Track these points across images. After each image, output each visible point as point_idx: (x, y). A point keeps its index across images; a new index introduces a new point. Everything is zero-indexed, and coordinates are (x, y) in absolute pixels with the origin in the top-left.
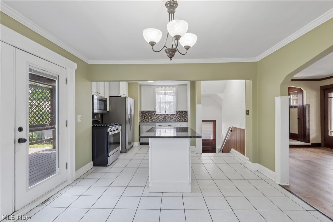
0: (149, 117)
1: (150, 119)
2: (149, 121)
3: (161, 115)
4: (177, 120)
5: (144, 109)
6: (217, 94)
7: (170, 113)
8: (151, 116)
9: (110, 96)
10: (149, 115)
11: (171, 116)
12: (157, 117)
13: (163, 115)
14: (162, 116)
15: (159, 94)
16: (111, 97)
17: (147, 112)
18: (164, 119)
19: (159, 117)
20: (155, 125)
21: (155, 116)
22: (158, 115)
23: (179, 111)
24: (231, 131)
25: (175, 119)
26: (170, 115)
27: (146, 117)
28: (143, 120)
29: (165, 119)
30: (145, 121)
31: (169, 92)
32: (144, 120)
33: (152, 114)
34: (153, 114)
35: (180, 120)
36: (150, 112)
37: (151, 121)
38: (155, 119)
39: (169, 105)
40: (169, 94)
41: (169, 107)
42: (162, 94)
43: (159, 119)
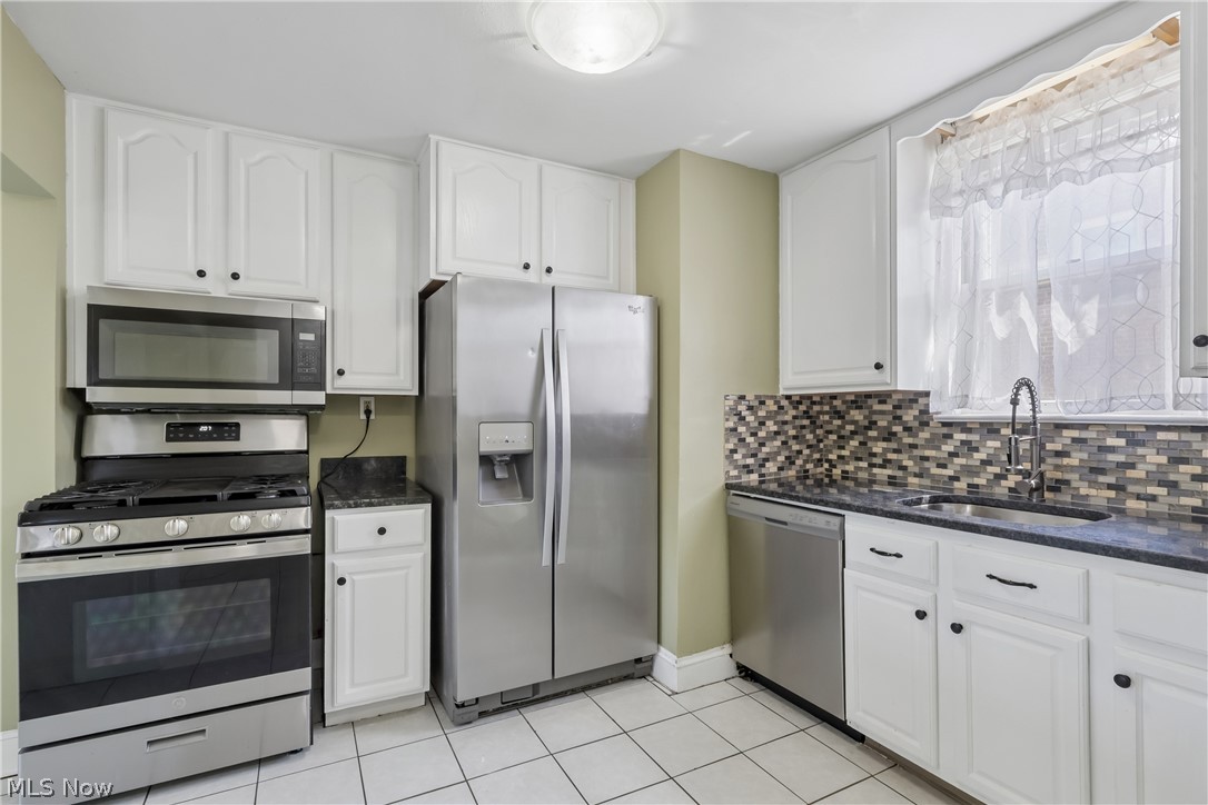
0: (878, 448)
1: (886, 463)
2: (871, 478)
3: (990, 428)
7: (1109, 401)
8: (889, 436)
10: (873, 424)
11: (1133, 441)
12: (948, 447)
15: (956, 202)
16: (427, 300)
17: (860, 400)
19: (971, 448)
20: (840, 534)
21: (933, 443)
22: (964, 426)
26: (1120, 430)
27: (854, 443)
28: (833, 464)
30: (845, 474)
32: (837, 472)
33: (899, 418)
34: (909, 416)
36: (882, 398)
37: (892, 481)
38: (935, 471)
39: (1091, 310)
40: (1085, 164)
41: (1092, 332)
42: (997, 190)
43: (969, 471)
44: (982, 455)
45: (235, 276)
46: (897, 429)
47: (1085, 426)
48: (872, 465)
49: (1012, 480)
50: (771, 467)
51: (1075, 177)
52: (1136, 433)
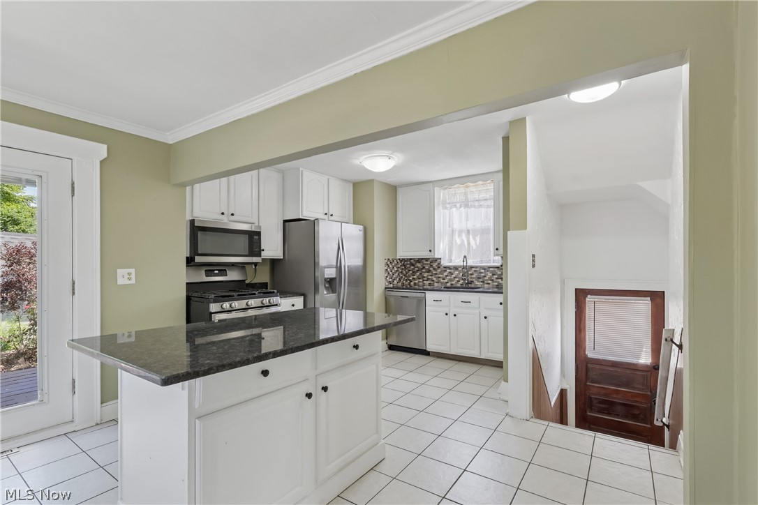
0: (425, 275)
1: (428, 279)
2: (424, 285)
3: (456, 268)
5: (406, 251)
6: (640, 184)
7: (482, 262)
8: (429, 271)
9: (285, 221)
10: (424, 268)
11: (486, 271)
12: (445, 274)
14: (460, 272)
15: (448, 206)
16: (287, 224)
17: (419, 260)
18: (464, 280)
19: (452, 274)
20: (425, 298)
21: (441, 273)
22: (449, 268)
26: (484, 268)
27: (418, 274)
28: (411, 281)
30: (415, 284)
31: (476, 196)
32: (412, 283)
33: (431, 266)
34: (435, 265)
36: (427, 260)
37: (430, 284)
38: (442, 281)
39: (478, 238)
40: (477, 204)
41: (478, 244)
42: (458, 205)
43: (451, 280)
44: (454, 276)
45: (232, 215)
46: (431, 269)
47: (477, 267)
48: (423, 280)
49: (461, 282)
50: (395, 282)
51: (475, 207)
52: (486, 269)
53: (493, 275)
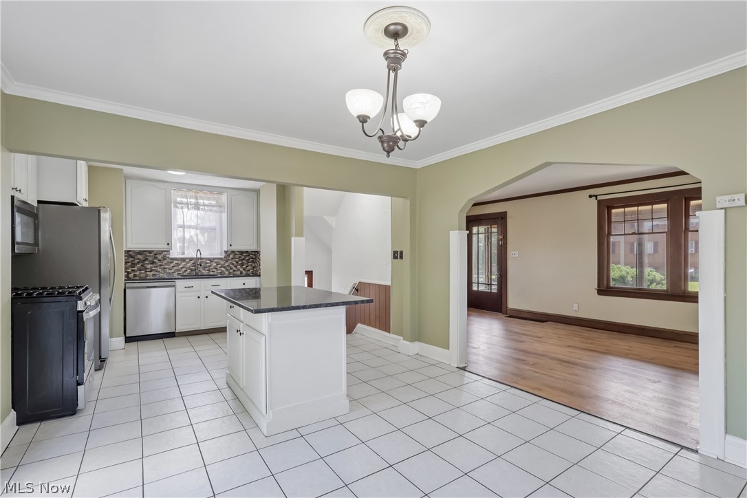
0: (149, 266)
1: (152, 271)
2: (147, 276)
3: (183, 260)
4: (227, 273)
5: (134, 244)
6: (324, 217)
8: (153, 263)
9: (38, 201)
10: (146, 259)
11: (211, 262)
12: (172, 265)
13: (191, 259)
14: (188, 263)
15: (181, 206)
17: (140, 253)
18: (192, 270)
19: (178, 264)
20: (174, 286)
21: (168, 264)
22: (176, 259)
23: (233, 252)
24: (357, 290)
25: (223, 269)
26: (209, 259)
27: (139, 265)
28: (129, 273)
29: (197, 269)
30: (135, 276)
31: (206, 202)
33: (156, 258)
34: (160, 257)
35: (234, 271)
36: (150, 252)
37: (154, 275)
38: (168, 271)
39: (206, 235)
41: (206, 240)
43: (178, 270)
44: (181, 266)
46: (156, 261)
47: (204, 259)
48: (146, 272)
49: (189, 271)
51: (204, 210)
52: (211, 260)
53: (217, 264)
